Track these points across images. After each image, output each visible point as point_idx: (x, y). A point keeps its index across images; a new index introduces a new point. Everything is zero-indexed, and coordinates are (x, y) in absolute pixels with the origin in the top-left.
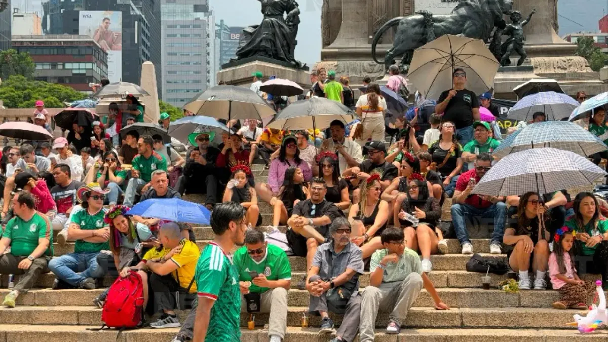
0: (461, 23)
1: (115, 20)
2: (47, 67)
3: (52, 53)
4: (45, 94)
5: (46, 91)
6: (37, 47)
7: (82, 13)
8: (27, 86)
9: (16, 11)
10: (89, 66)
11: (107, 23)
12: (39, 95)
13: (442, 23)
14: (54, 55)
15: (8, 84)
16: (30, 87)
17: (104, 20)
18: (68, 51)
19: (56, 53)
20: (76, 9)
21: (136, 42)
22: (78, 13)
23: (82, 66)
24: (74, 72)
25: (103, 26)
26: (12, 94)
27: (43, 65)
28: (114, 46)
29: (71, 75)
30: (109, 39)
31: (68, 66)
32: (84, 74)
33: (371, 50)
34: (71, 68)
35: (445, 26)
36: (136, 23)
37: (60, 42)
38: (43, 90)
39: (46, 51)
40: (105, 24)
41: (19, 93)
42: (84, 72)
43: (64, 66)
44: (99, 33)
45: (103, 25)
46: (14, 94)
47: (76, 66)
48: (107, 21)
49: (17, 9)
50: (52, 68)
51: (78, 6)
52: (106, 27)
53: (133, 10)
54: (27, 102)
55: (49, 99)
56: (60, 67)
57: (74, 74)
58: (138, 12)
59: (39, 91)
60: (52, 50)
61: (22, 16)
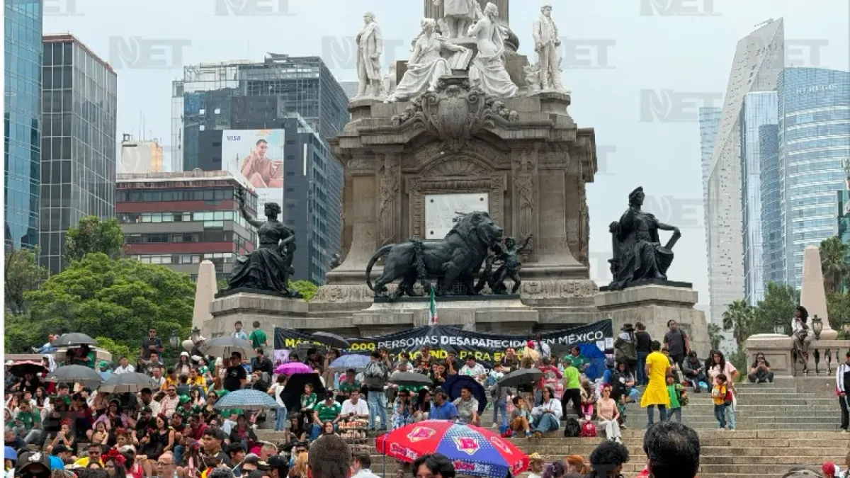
0: (450, 250)
1: (275, 141)
2: (169, 218)
3: (176, 199)
4: (130, 277)
5: (133, 273)
6: (155, 191)
7: (227, 133)
8: (109, 266)
9: (127, 138)
10: (228, 215)
11: (262, 147)
12: (124, 278)
13: (432, 251)
14: (178, 201)
15: (84, 265)
16: (113, 268)
17: (258, 143)
18: (199, 195)
19: (181, 198)
20: (218, 128)
21: (305, 174)
22: (220, 132)
23: (219, 215)
24: (207, 225)
25: (257, 152)
26: (88, 278)
27: (162, 216)
28: (272, 181)
29: (202, 230)
30: (266, 171)
31: (198, 216)
32: (221, 228)
33: (364, 273)
34: (202, 219)
35: (434, 254)
36: (305, 146)
37: (188, 182)
38: (130, 271)
39: (167, 196)
40: (259, 149)
41: (98, 276)
42: (220, 224)
43: (192, 217)
44: (250, 162)
45: (257, 150)
46: (91, 278)
47: (208, 216)
48: (262, 144)
49: (128, 135)
50: (175, 220)
51: (223, 124)
52: (261, 154)
53: (301, 126)
54: (106, 289)
55: (135, 285)
56: (187, 218)
57: (206, 229)
58: (309, 130)
59: (126, 272)
60: (175, 194)
61: (135, 146)
